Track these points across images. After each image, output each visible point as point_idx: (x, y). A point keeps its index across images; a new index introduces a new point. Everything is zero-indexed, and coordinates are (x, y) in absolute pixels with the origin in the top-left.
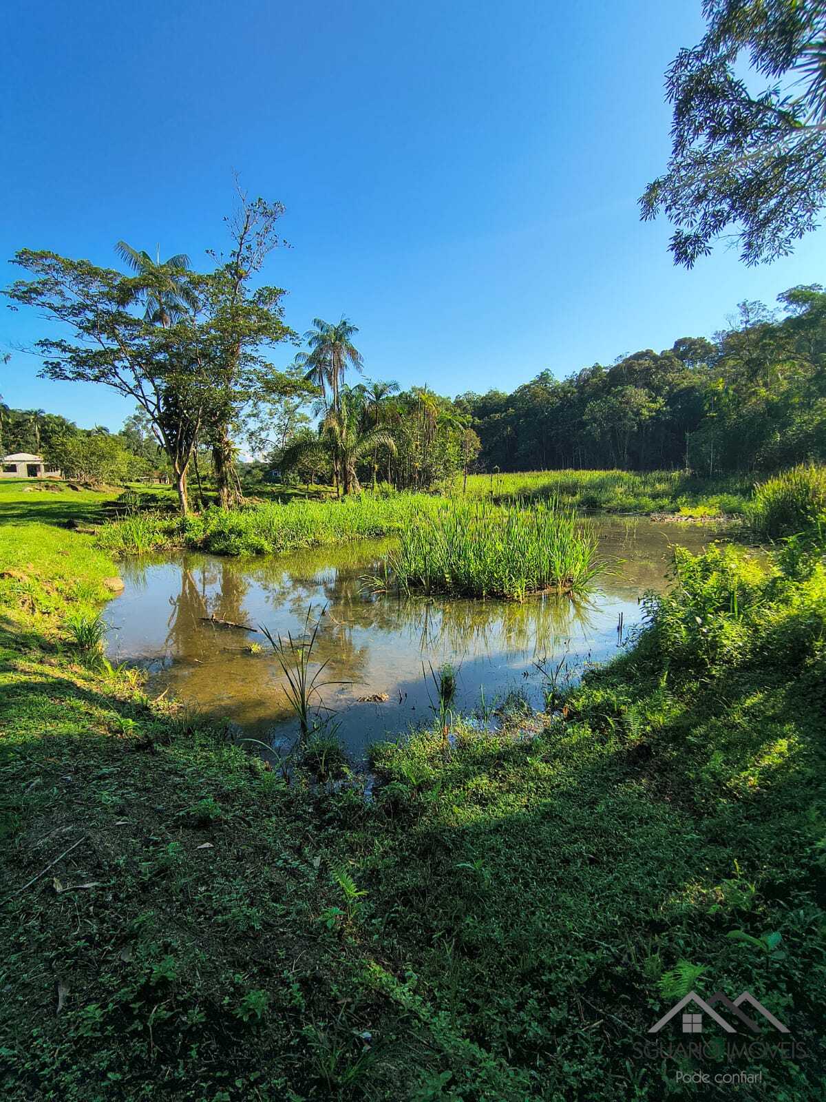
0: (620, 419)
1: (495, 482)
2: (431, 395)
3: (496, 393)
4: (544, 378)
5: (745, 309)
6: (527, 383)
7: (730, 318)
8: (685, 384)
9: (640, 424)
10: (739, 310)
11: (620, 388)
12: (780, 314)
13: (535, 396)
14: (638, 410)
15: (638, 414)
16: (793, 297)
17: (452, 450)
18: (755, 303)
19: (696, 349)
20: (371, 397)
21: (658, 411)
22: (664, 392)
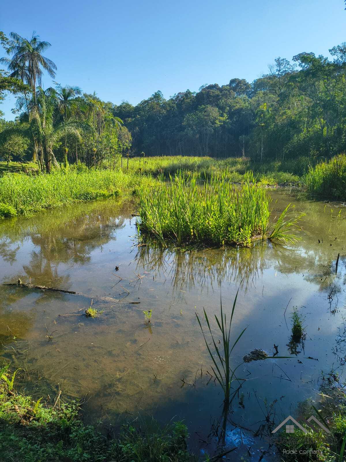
0: (203, 126)
1: (142, 163)
2: (98, 101)
3: (128, 105)
4: (157, 96)
5: (279, 62)
6: (146, 99)
7: (271, 68)
8: (238, 106)
9: (215, 129)
10: (275, 63)
11: (203, 106)
12: (298, 67)
13: (152, 108)
14: (214, 121)
15: (214, 123)
16: (304, 58)
17: (114, 140)
18: (283, 59)
19: (242, 86)
20: (61, 98)
21: (224, 122)
22: (226, 111)
